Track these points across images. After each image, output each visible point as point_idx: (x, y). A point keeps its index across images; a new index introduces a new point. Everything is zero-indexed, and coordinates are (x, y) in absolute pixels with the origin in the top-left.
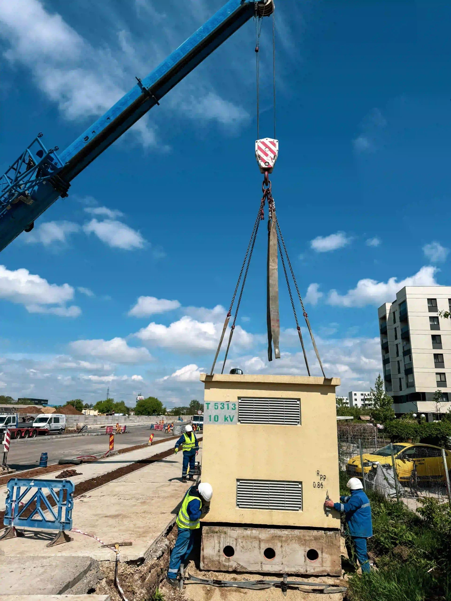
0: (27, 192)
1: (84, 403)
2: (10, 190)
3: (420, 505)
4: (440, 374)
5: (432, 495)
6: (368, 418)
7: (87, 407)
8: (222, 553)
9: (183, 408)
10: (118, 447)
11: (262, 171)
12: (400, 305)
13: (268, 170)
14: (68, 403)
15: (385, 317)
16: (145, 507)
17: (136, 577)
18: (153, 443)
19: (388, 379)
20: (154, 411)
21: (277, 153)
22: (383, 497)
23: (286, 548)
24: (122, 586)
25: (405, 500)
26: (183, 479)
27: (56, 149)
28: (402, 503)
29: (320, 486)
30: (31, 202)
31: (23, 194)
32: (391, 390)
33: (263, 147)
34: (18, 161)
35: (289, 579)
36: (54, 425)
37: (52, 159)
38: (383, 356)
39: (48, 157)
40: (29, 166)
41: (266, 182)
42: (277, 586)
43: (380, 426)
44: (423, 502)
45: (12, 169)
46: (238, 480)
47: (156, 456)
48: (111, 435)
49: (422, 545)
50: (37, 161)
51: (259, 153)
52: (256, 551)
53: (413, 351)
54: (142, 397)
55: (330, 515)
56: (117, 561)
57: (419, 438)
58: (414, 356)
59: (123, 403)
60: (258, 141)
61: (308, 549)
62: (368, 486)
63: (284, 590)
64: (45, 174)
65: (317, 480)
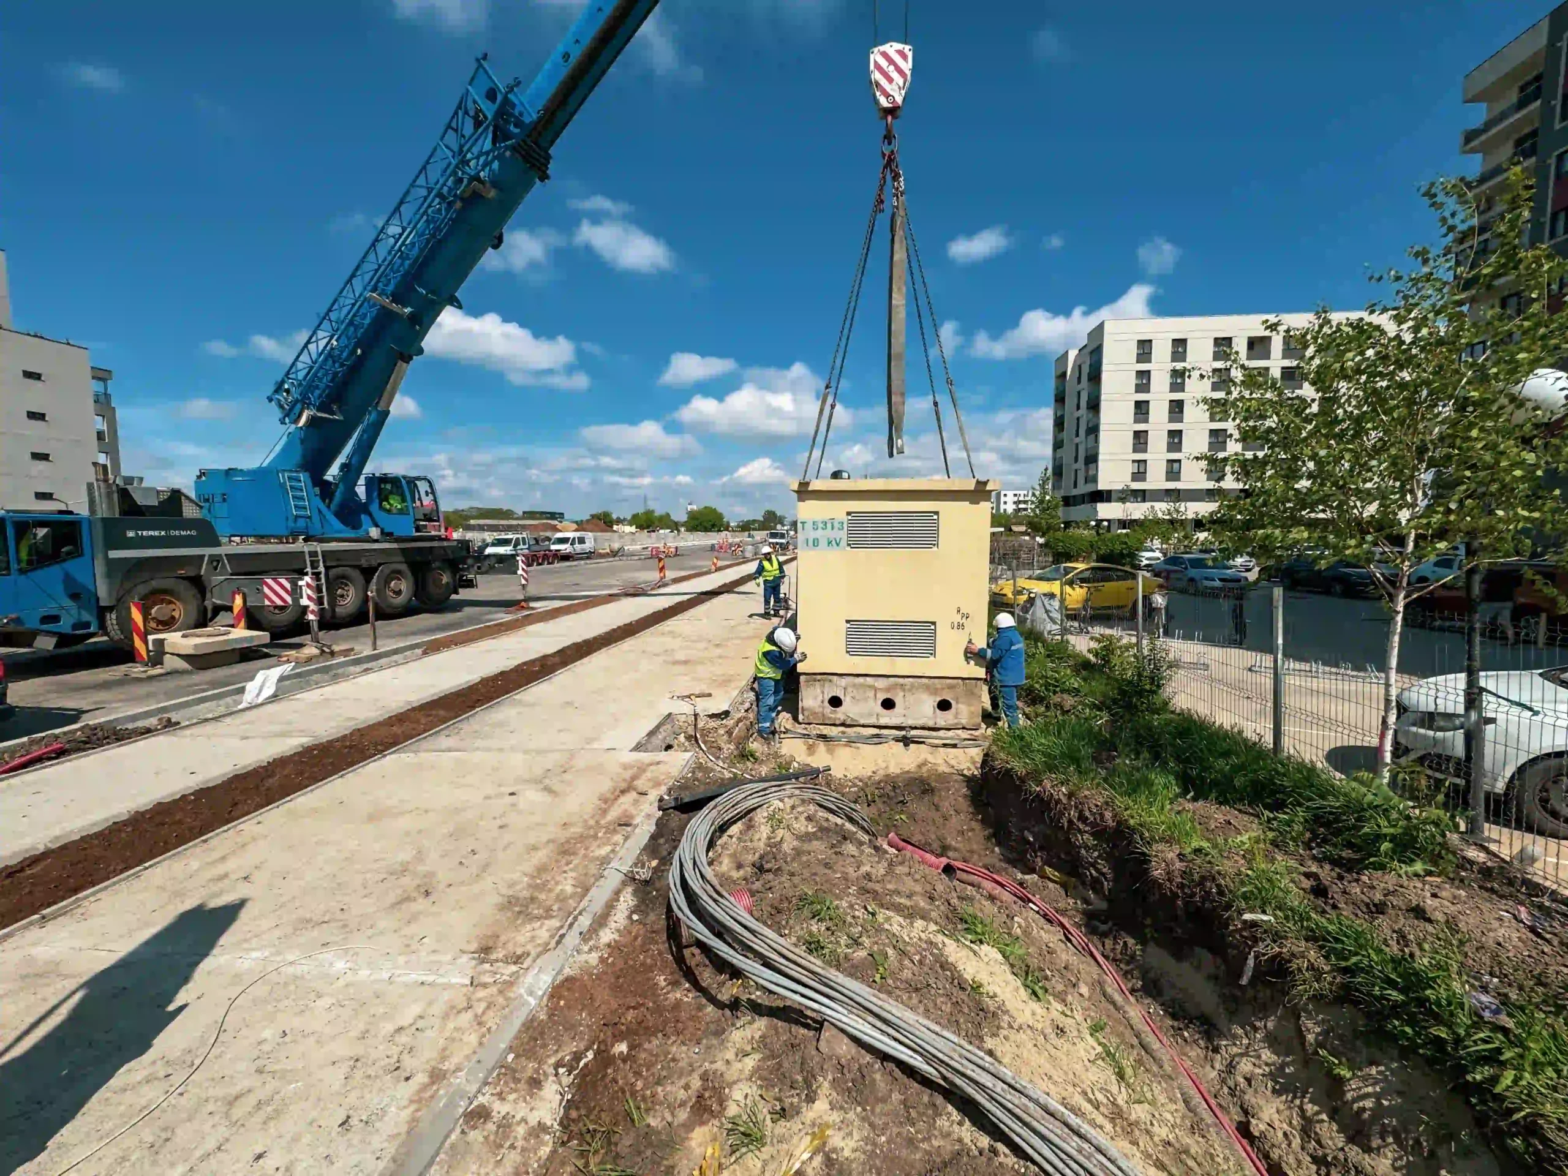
0: (482, 174)
1: (614, 516)
2: (454, 173)
3: (1094, 645)
4: (1139, 461)
5: (1108, 632)
6: (1023, 528)
7: (619, 521)
8: (826, 704)
9: (754, 521)
10: (670, 575)
11: (882, 114)
12: (1091, 353)
13: (892, 111)
14: (593, 516)
15: (1064, 374)
16: (719, 651)
17: (722, 731)
18: (718, 569)
19: (1058, 471)
20: (713, 526)
21: (909, 73)
22: (1042, 634)
23: (910, 698)
24: (705, 742)
25: (1072, 639)
26: (766, 615)
27: (518, 84)
28: (1068, 642)
29: (961, 626)
30: (492, 194)
31: (477, 178)
32: (1060, 488)
33: (883, 63)
34: (456, 113)
35: (914, 733)
36: (578, 547)
37: (513, 106)
38: (1055, 437)
39: (506, 101)
40: (478, 124)
41: (888, 137)
42: (897, 740)
43: (1040, 540)
44: (1099, 641)
45: (450, 131)
46: (848, 622)
47: (725, 585)
48: (660, 560)
49: (1092, 693)
50: (489, 110)
51: (877, 76)
52: (871, 703)
53: (1102, 427)
54: (695, 507)
55: (972, 662)
56: (696, 715)
57: (1094, 556)
58: (1103, 435)
59: (668, 515)
60: (876, 50)
61: (939, 699)
62: (1021, 621)
63: (906, 745)
64: (507, 136)
65: (957, 618)
